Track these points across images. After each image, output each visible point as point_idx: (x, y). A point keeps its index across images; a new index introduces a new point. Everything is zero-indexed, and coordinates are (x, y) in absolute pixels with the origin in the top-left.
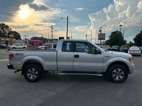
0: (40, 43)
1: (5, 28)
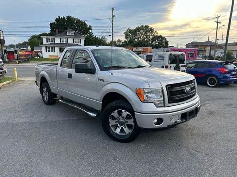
0: (192, 53)
1: (149, 32)
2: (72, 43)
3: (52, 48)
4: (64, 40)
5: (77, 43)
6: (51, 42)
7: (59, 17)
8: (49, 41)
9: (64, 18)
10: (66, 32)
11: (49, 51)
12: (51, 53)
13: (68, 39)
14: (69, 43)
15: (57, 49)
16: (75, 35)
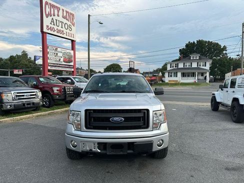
2: (196, 67)
3: (174, 74)
4: (188, 65)
5: (202, 67)
6: (174, 68)
7: (189, 42)
8: (173, 67)
9: (194, 42)
10: (190, 57)
11: (171, 76)
12: (173, 78)
13: (191, 63)
14: (193, 67)
15: (179, 74)
16: (200, 58)
